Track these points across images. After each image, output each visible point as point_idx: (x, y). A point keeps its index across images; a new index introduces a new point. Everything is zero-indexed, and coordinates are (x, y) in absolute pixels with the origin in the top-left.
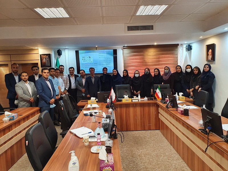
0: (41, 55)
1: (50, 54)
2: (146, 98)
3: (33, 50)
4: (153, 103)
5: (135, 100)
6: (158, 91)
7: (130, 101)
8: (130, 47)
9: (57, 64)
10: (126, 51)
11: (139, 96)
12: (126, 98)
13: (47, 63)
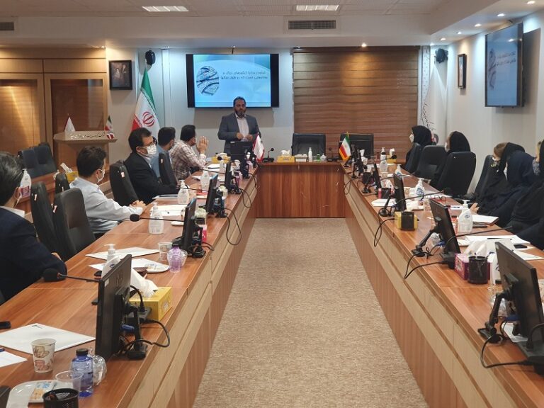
0: (110, 63)
1: (130, 62)
2: (323, 157)
3: (93, 50)
4: (335, 165)
5: (301, 158)
6: (345, 143)
7: (291, 160)
8: (308, 50)
9: (145, 84)
10: (301, 59)
11: (310, 152)
12: (285, 155)
13: (123, 80)
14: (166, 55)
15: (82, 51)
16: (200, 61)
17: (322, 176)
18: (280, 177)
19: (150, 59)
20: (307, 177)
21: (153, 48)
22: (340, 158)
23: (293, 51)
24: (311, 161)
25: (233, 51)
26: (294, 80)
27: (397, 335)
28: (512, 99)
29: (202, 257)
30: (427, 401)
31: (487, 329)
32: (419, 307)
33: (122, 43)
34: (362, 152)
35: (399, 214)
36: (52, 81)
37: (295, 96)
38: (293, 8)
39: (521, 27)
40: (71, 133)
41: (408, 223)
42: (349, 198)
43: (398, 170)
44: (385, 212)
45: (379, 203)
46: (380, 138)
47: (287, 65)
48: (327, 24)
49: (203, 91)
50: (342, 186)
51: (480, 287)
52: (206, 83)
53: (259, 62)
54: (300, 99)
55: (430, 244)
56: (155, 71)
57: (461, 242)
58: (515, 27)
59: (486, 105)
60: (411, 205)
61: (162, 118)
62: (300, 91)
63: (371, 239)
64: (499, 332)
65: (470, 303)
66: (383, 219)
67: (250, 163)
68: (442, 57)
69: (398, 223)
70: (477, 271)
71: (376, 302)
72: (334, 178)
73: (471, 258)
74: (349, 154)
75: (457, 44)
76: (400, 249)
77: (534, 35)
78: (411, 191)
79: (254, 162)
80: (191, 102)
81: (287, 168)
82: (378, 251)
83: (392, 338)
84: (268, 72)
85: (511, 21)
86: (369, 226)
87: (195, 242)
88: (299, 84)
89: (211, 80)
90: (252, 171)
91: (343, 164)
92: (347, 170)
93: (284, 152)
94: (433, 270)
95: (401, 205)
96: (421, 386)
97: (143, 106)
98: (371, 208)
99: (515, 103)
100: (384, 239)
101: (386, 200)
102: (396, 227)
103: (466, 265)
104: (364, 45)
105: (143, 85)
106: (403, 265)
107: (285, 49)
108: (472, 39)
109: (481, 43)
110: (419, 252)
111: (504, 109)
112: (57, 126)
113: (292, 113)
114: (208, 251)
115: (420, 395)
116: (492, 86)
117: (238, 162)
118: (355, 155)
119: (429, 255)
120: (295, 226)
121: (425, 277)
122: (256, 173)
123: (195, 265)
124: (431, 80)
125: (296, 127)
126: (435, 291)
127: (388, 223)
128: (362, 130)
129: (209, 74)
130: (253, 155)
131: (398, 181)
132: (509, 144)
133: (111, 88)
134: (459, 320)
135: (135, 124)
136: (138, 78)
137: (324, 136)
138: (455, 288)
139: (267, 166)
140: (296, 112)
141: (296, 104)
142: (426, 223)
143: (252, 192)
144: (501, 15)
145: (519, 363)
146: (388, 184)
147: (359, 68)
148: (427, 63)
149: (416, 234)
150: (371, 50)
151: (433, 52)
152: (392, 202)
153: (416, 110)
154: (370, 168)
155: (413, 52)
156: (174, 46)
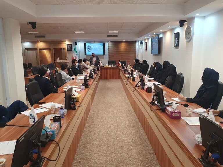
0: (67, 45)
1: (71, 44)
2: (115, 66)
3: (63, 42)
4: (118, 68)
5: (110, 66)
6: (120, 63)
7: (108, 66)
8: (111, 42)
9: (75, 49)
10: (110, 44)
11: (112, 65)
12: (107, 65)
13: (70, 49)
14: (80, 43)
15: (61, 42)
16: (87, 44)
17: (115, 70)
18: (105, 70)
19: (76, 44)
20: (111, 70)
21: (77, 41)
22: (119, 66)
23: (108, 42)
24: (112, 66)
25: (95, 42)
26: (109, 48)
27: (131, 104)
28: (157, 52)
29: (88, 87)
30: (138, 118)
31: (151, 102)
32: (136, 98)
33: (70, 40)
34: (124, 65)
35: (132, 78)
36: (54, 49)
37: (109, 52)
38: (108, 32)
39: (159, 36)
40: (58, 61)
41: (134, 80)
42: (121, 75)
43: (132, 68)
44: (129, 77)
45: (127, 76)
46: (128, 62)
47: (107, 45)
48: (116, 36)
49: (88, 51)
50: (119, 72)
51: (150, 93)
52: (89, 49)
53: (100, 44)
54: (110, 53)
55: (139, 84)
56: (77, 46)
57: (146, 84)
58: (158, 36)
59: (151, 54)
60: (134, 76)
61: (79, 57)
62: (110, 51)
63: (126, 83)
64: (154, 103)
65: (148, 97)
66: (128, 79)
67: (99, 67)
68: (141, 43)
69: (132, 80)
70: (149, 90)
71: (127, 97)
72: (117, 70)
73: (148, 87)
74: (121, 65)
75: (145, 40)
76: (132, 86)
77: (162, 38)
78: (135, 73)
79: (100, 67)
80: (85, 54)
81: (107, 68)
82: (127, 86)
83: (131, 105)
84: (103, 47)
85: (157, 35)
86: (125, 81)
87: (87, 84)
88: (110, 49)
89: (90, 48)
90: (99, 69)
91: (119, 67)
92: (120, 69)
93: (106, 65)
94: (139, 90)
95: (132, 76)
96: (137, 115)
97: (75, 55)
98: (126, 77)
99: (158, 53)
100: (129, 83)
101: (129, 75)
102: (131, 81)
103: (147, 89)
104: (124, 41)
105: (75, 50)
106: (133, 89)
107: (106, 42)
108: (148, 39)
109: (150, 40)
110: (136, 86)
111: (155, 54)
112: (55, 59)
113: (108, 56)
114: (90, 86)
115: (137, 117)
116: (152, 49)
117: (96, 67)
118: (122, 65)
119: (138, 86)
120: (109, 81)
121: (138, 91)
122: (100, 69)
123: (87, 89)
124: (139, 48)
125: (109, 59)
126: (140, 94)
127: (130, 80)
128: (124, 60)
129: (89, 47)
130: (99, 65)
131: (131, 71)
132: (156, 62)
133: (67, 50)
134: (145, 100)
135: (73, 58)
136: (73, 48)
137: (115, 61)
138: (144, 94)
139: (103, 68)
140: (109, 56)
141: (109, 54)
142: (138, 80)
143: (99, 74)
144: (154, 33)
145: (159, 109)
146: (129, 71)
147: (123, 46)
148: (138, 45)
149: (136, 82)
150: (126, 42)
151: (139, 42)
152: (130, 75)
153: (136, 55)
154: (125, 68)
155: (135, 42)
156: (81, 41)
